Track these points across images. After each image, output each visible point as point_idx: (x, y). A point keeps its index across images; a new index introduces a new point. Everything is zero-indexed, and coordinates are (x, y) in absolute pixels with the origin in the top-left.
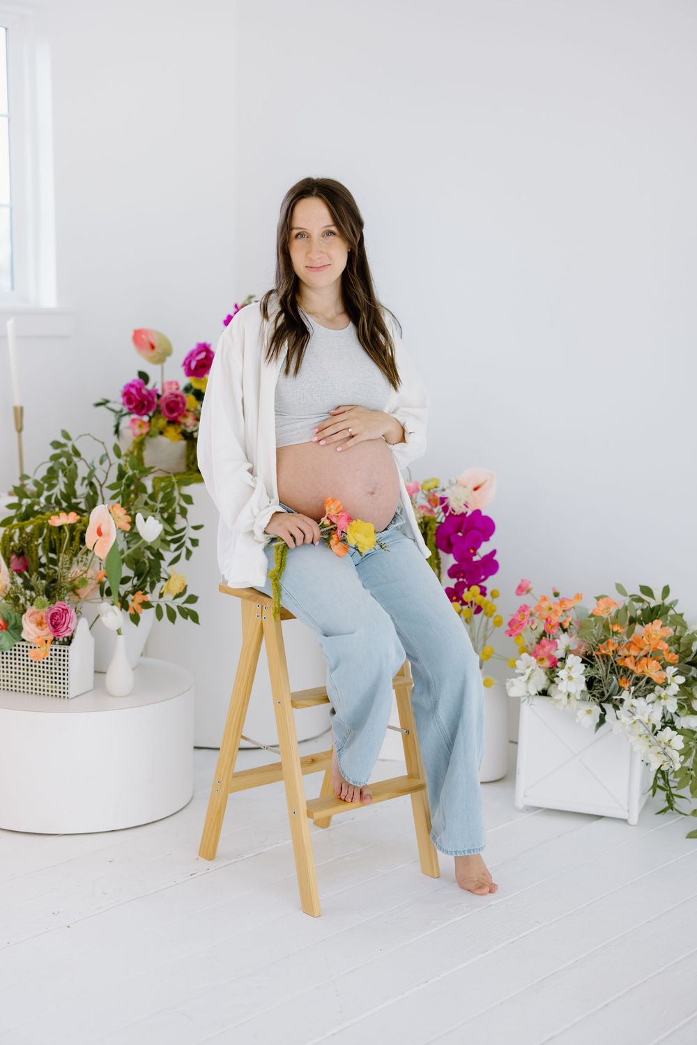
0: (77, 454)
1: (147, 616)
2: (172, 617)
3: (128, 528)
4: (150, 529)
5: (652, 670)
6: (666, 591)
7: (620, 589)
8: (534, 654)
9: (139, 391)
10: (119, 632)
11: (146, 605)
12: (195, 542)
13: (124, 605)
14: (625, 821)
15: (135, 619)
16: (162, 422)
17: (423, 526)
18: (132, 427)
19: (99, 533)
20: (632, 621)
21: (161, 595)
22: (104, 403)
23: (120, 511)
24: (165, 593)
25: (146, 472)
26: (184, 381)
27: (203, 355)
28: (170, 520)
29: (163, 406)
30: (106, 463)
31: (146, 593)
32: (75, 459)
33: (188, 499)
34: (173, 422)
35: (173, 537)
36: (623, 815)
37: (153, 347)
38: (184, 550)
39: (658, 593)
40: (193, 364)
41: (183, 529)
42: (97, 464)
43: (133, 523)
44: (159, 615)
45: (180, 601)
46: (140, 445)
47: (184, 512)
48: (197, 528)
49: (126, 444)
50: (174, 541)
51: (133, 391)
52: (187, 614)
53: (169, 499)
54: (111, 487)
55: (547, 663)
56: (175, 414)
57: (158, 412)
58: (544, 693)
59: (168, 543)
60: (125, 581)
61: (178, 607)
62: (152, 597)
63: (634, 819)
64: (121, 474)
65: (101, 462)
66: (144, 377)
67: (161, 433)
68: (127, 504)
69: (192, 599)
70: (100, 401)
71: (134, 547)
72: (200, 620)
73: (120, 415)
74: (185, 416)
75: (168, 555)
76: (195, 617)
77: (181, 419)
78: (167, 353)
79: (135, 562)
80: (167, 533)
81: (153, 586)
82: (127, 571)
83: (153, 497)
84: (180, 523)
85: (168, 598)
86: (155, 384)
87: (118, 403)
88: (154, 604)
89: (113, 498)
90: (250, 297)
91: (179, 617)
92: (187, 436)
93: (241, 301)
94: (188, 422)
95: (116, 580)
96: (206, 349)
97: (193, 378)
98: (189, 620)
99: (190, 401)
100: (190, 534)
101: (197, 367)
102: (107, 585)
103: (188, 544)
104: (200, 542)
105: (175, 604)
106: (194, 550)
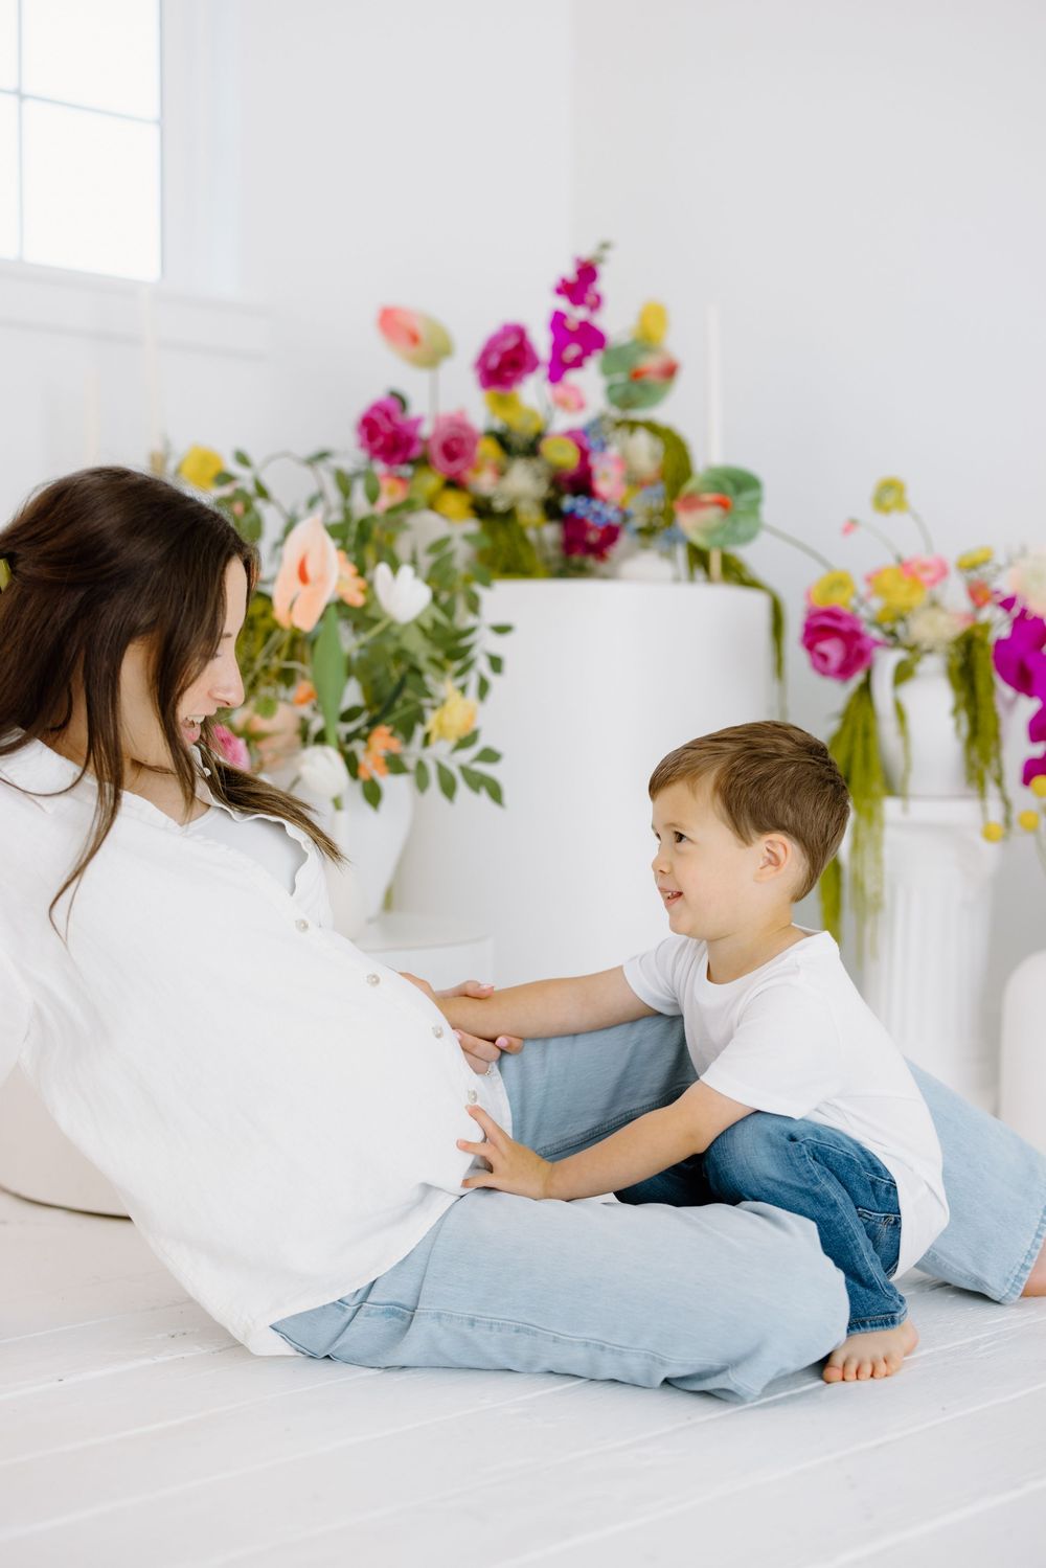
0: (262, 492)
1: (396, 788)
2: (449, 789)
3: (359, 600)
4: (405, 597)
9: (388, 415)
10: (338, 804)
11: (395, 765)
12: (496, 664)
13: (351, 763)
15: (373, 794)
16: (431, 481)
17: (963, 647)
21: (427, 744)
22: (323, 456)
24: (434, 739)
27: (511, 343)
29: (435, 451)
31: (394, 737)
32: (259, 504)
34: (454, 484)
35: (452, 647)
37: (414, 339)
38: (472, 681)
40: (494, 361)
41: (470, 631)
43: (368, 591)
44: (422, 784)
45: (467, 756)
48: (502, 629)
50: (455, 656)
51: (379, 419)
52: (477, 782)
56: (458, 465)
57: (423, 462)
60: (351, 715)
61: (464, 770)
62: (413, 753)
66: (399, 400)
67: (431, 506)
69: (490, 756)
70: (311, 451)
71: (371, 634)
72: (507, 797)
74: (477, 469)
75: (444, 687)
76: (496, 793)
77: (469, 476)
78: (444, 348)
81: (410, 727)
82: (353, 694)
84: (464, 619)
85: (441, 750)
86: (420, 414)
88: (410, 763)
90: (605, 246)
91: (462, 788)
92: (482, 509)
93: (587, 252)
94: (483, 482)
95: (335, 716)
96: (519, 332)
97: (495, 391)
98: (484, 797)
99: (487, 450)
100: (485, 643)
101: (502, 366)
102: (317, 724)
103: (483, 665)
104: (507, 666)
105: (456, 761)
106: (495, 681)
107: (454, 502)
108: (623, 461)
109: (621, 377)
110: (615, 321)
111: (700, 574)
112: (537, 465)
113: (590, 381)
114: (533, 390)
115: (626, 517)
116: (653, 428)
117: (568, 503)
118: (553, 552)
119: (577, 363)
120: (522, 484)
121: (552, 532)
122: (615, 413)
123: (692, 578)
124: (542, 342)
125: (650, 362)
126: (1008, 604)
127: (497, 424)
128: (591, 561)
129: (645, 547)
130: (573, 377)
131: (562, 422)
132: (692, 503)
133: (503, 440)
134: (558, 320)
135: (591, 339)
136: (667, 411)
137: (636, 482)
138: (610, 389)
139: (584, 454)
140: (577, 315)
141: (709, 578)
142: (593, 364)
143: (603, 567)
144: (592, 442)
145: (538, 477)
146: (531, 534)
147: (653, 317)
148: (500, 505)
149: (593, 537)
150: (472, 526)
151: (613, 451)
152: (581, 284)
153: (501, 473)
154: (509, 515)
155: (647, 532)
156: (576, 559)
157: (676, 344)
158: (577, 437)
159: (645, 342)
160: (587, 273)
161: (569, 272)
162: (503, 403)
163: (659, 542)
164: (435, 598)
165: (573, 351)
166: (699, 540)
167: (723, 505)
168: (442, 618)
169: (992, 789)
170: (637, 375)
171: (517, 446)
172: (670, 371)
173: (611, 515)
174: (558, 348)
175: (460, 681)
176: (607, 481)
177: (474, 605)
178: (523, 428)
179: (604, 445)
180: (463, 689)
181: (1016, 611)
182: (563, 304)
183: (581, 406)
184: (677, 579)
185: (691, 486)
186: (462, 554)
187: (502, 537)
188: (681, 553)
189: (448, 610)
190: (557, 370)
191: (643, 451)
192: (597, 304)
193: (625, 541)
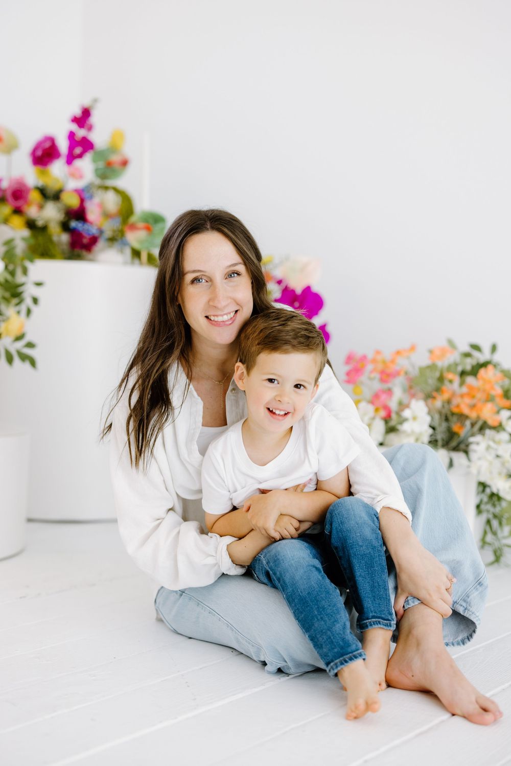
2: (10, 361)
5: (487, 413)
6: (494, 348)
7: (451, 343)
8: (372, 403)
12: (35, 301)
16: (6, 210)
20: (463, 374)
24: (4, 335)
27: (48, 145)
29: (8, 194)
34: (18, 211)
35: (13, 291)
37: (0, 139)
39: (486, 349)
40: (39, 153)
41: (23, 285)
45: (20, 345)
48: (39, 284)
52: (24, 357)
55: (383, 413)
56: (20, 202)
57: (3, 200)
61: (18, 351)
67: (5, 222)
69: (30, 345)
72: (39, 365)
74: (29, 205)
76: (33, 363)
77: (25, 208)
78: (14, 145)
80: (7, 282)
84: (20, 278)
85: (7, 341)
90: (95, 101)
91: (17, 360)
92: (31, 225)
93: (87, 103)
94: (32, 211)
96: (52, 140)
97: (39, 168)
98: (27, 365)
99: (34, 196)
100: (29, 291)
101: (43, 155)
103: (28, 301)
104: (42, 301)
105: (14, 347)
106: (34, 309)
107: (17, 221)
108: (101, 205)
109: (101, 164)
110: (99, 136)
111: (137, 261)
112: (59, 205)
113: (86, 165)
114: (58, 168)
115: (101, 232)
116: (116, 190)
117: (74, 224)
118: (66, 247)
119: (80, 156)
120: (51, 214)
121: (65, 238)
122: (98, 182)
123: (132, 263)
124: (63, 145)
125: (115, 158)
126: (279, 282)
127: (40, 183)
128: (84, 253)
129: (110, 247)
130: (78, 163)
131: (72, 184)
132: (133, 227)
133: (43, 192)
134: (71, 135)
135: (87, 145)
136: (123, 182)
137: (107, 215)
138: (96, 170)
139: (82, 201)
140: (81, 133)
141: (141, 264)
142: (88, 157)
143: (90, 256)
144: (86, 195)
145: (59, 211)
146: (55, 238)
147: (117, 137)
148: (40, 223)
149: (85, 241)
150: (26, 233)
151: (96, 200)
152: (83, 118)
153: (41, 207)
154: (44, 229)
155: (112, 240)
156: (77, 251)
157: (128, 150)
158: (80, 193)
159: (113, 149)
160: (86, 113)
161: (78, 112)
162: (43, 173)
163: (117, 245)
164: (6, 267)
165: (78, 150)
166: (136, 246)
167: (148, 229)
168: (9, 277)
170: (109, 164)
171: (50, 195)
172: (125, 163)
173: (94, 231)
174: (71, 149)
175: (17, 308)
176: (93, 214)
177: (25, 271)
178: (53, 186)
179: (91, 197)
180: (19, 312)
181: (283, 285)
182: (74, 127)
183: (81, 177)
184: (125, 263)
185: (133, 219)
186: (20, 247)
187: (41, 239)
188: (128, 252)
189: (13, 273)
190: (71, 159)
191: (111, 201)
192: (90, 128)
193: (101, 244)
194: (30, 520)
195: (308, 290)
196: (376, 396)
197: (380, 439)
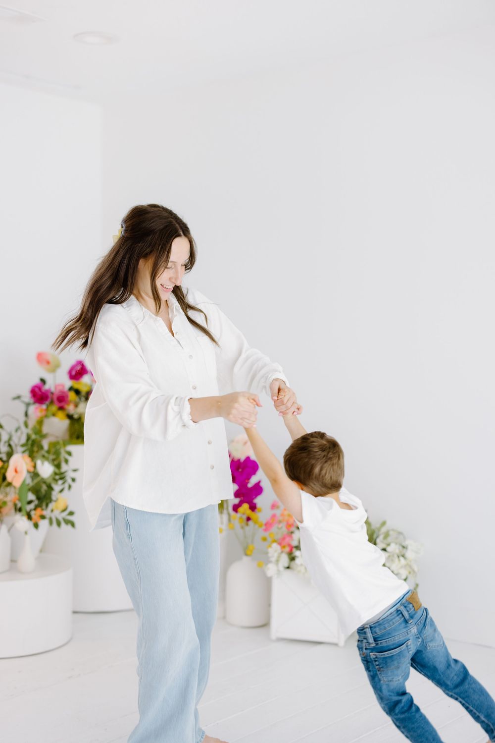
0: (2, 427)
1: (43, 524)
2: (59, 524)
3: (32, 469)
4: (46, 470)
8: (280, 544)
9: (40, 389)
10: (26, 533)
11: (43, 517)
12: (73, 480)
13: (29, 517)
14: (336, 645)
15: (36, 526)
16: (54, 408)
18: (35, 411)
19: (16, 471)
21: (52, 511)
22: (18, 397)
23: (28, 460)
24: (54, 509)
25: (44, 436)
26: (68, 383)
27: (79, 368)
28: (58, 466)
29: (55, 398)
30: (19, 433)
31: (42, 510)
33: (69, 454)
34: (61, 408)
35: (60, 476)
36: (335, 641)
37: (48, 363)
38: (66, 485)
40: (74, 373)
41: (66, 472)
42: (13, 433)
43: (35, 467)
44: (51, 523)
45: (64, 514)
46: (40, 423)
47: (66, 461)
48: (75, 470)
49: (32, 422)
50: (61, 479)
51: (37, 390)
52: (68, 522)
53: (57, 453)
54: (23, 446)
55: (287, 549)
56: (62, 404)
57: (52, 402)
58: (288, 568)
59: (56, 481)
60: (30, 502)
61: (64, 519)
62: (46, 513)
63: (342, 643)
64: (28, 438)
65: (17, 430)
66: (43, 381)
67: (54, 415)
68: (32, 456)
69: (71, 513)
70: (15, 395)
71: (36, 481)
72: (77, 525)
73: (28, 405)
74: (69, 405)
75: (57, 487)
76: (73, 525)
77: (66, 407)
78: (57, 366)
79: (36, 490)
80: (56, 474)
81: (47, 505)
82: (31, 496)
83: (48, 452)
84: (64, 467)
85: (57, 513)
86: (50, 386)
87: (27, 397)
88: (48, 516)
89: (24, 452)
91: (63, 524)
92: (70, 417)
94: (70, 408)
95: (25, 502)
96: (82, 363)
97: (74, 380)
98: (69, 526)
99: (72, 396)
100: (70, 475)
101: (76, 374)
102: (19, 505)
103: (69, 481)
104: (78, 480)
105: (61, 516)
106: (73, 485)
107: (61, 414)
127: (73, 387)
133: (77, 391)
148: (76, 416)
150: (67, 422)
153: (76, 406)
154: (79, 419)
162: (76, 382)
168: (57, 471)
169: (225, 512)
171: (82, 394)
175: (63, 486)
187: (76, 426)
194: (75, 612)
195: (248, 458)
196: (284, 539)
197: (287, 565)
